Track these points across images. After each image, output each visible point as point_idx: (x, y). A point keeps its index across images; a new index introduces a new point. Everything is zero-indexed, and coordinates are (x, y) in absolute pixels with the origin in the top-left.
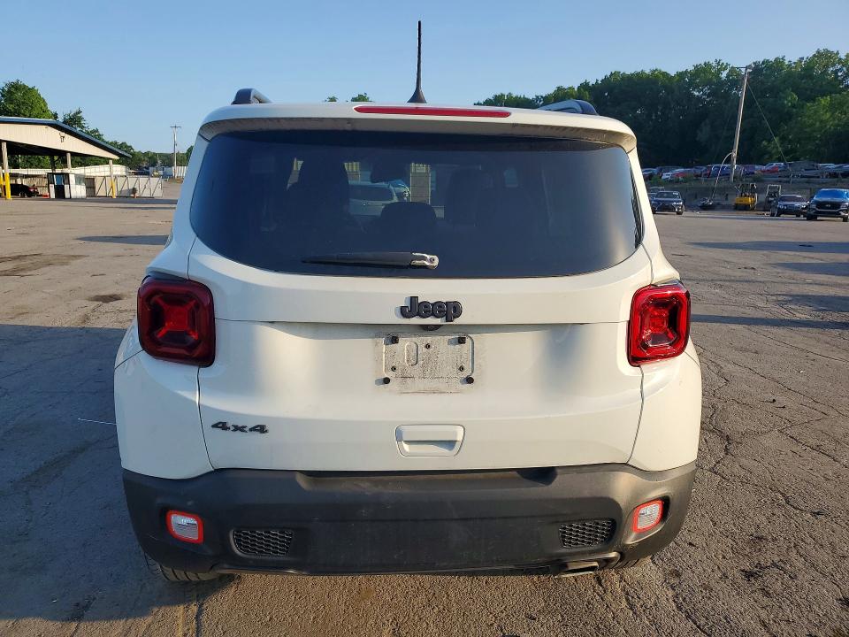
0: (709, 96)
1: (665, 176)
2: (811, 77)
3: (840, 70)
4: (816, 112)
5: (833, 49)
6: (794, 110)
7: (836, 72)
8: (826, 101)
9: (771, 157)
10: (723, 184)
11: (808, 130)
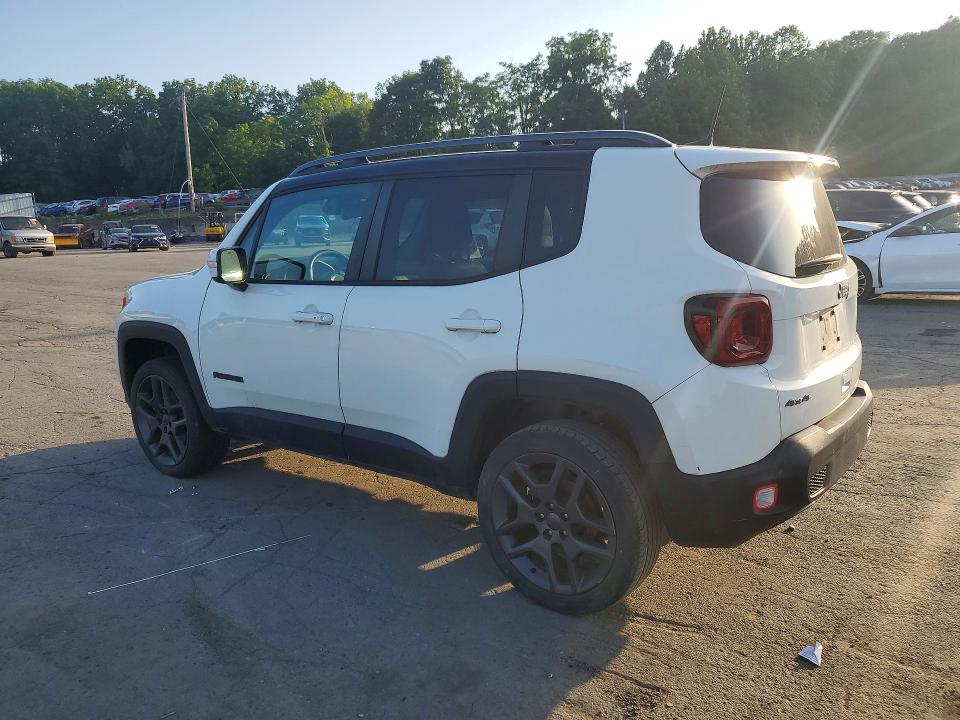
0: (120, 116)
1: (111, 209)
2: (224, 103)
3: (250, 97)
4: (239, 139)
5: (240, 76)
6: (218, 136)
7: (246, 100)
8: (245, 128)
9: (206, 185)
10: (185, 215)
11: (235, 156)
